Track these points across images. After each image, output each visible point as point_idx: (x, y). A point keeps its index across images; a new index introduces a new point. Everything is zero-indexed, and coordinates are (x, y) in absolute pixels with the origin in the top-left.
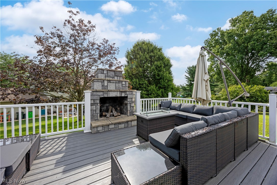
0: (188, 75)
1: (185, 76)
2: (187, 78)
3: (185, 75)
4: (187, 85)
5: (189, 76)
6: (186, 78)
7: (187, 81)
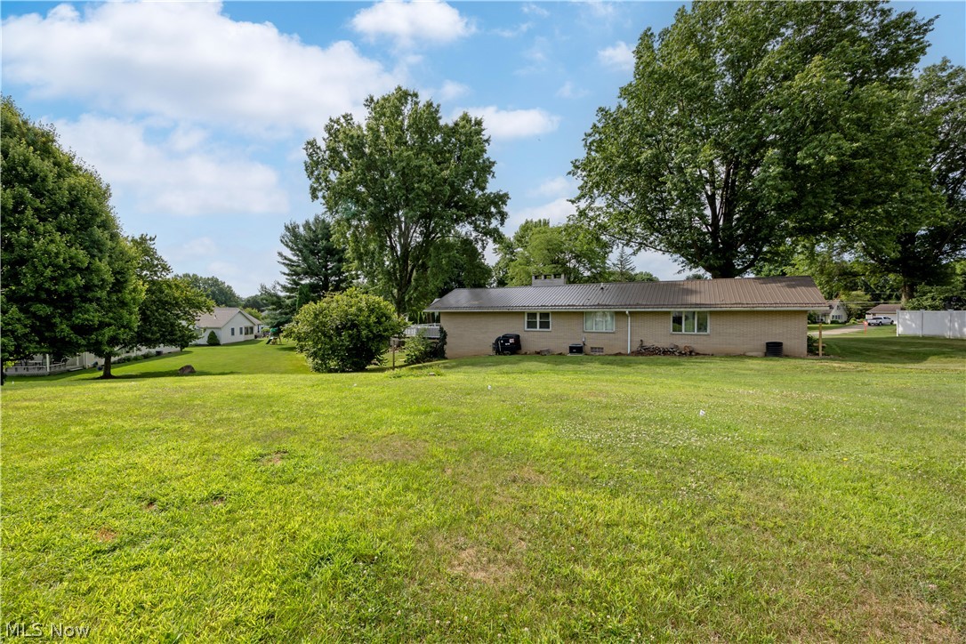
0: (288, 253)
1: (280, 254)
2: (287, 262)
3: (280, 251)
4: (284, 287)
5: (295, 258)
6: (284, 263)
7: (285, 274)
